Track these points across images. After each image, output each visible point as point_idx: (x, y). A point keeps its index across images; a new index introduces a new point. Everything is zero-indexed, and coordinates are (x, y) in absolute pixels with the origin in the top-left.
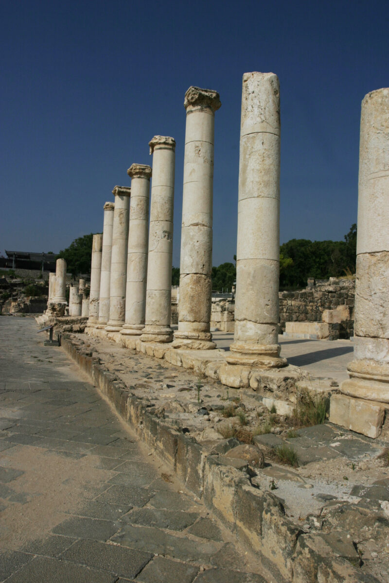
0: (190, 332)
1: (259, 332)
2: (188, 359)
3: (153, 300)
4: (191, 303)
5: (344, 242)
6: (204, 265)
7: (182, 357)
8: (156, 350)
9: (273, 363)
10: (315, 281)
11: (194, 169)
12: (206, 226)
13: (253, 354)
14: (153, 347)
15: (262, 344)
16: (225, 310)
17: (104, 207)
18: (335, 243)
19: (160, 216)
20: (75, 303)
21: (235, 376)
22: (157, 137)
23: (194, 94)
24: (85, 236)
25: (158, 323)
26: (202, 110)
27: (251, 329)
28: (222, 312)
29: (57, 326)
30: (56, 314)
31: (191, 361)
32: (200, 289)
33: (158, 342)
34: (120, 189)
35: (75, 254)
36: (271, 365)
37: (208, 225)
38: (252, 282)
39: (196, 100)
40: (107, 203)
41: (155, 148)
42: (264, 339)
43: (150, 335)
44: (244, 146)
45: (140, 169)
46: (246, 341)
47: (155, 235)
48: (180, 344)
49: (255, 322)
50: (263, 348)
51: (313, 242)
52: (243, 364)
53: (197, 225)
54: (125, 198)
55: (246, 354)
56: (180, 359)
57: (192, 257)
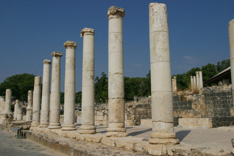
0: (117, 128)
1: (167, 127)
2: (120, 142)
3: (86, 112)
4: (116, 113)
5: (146, 78)
6: (121, 94)
7: (116, 142)
8: (94, 138)
9: (175, 142)
10: (137, 98)
11: (115, 46)
12: (122, 74)
13: (165, 138)
14: (91, 137)
15: (169, 133)
16: (105, 115)
17: (44, 62)
18: (141, 78)
19: (89, 68)
20: (19, 113)
21: (158, 150)
22: (86, 28)
23: (114, 10)
24: (12, 76)
25: (89, 124)
26: (117, 17)
27: (163, 126)
28: (103, 115)
29: (13, 127)
30: (9, 120)
31: (123, 144)
32: (120, 106)
33: (90, 134)
34: (56, 53)
35: (7, 85)
36: (175, 143)
37: (122, 73)
38: (162, 102)
39: (115, 13)
40: (45, 60)
41: (84, 34)
42: (169, 130)
43: (85, 130)
44: (153, 37)
45: (71, 44)
46: (161, 132)
47: (86, 78)
48: (111, 135)
49: (165, 122)
50: (170, 135)
51: (131, 78)
52: (161, 144)
53: (117, 73)
54: (58, 58)
55: (162, 138)
56: (114, 143)
57: (115, 90)
